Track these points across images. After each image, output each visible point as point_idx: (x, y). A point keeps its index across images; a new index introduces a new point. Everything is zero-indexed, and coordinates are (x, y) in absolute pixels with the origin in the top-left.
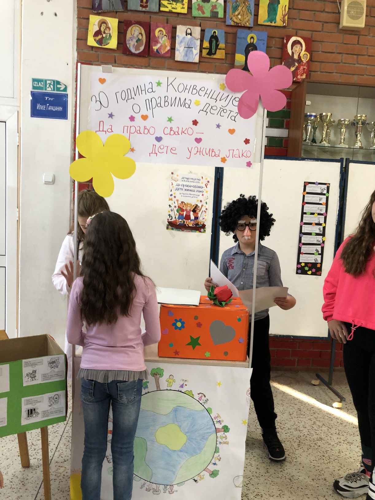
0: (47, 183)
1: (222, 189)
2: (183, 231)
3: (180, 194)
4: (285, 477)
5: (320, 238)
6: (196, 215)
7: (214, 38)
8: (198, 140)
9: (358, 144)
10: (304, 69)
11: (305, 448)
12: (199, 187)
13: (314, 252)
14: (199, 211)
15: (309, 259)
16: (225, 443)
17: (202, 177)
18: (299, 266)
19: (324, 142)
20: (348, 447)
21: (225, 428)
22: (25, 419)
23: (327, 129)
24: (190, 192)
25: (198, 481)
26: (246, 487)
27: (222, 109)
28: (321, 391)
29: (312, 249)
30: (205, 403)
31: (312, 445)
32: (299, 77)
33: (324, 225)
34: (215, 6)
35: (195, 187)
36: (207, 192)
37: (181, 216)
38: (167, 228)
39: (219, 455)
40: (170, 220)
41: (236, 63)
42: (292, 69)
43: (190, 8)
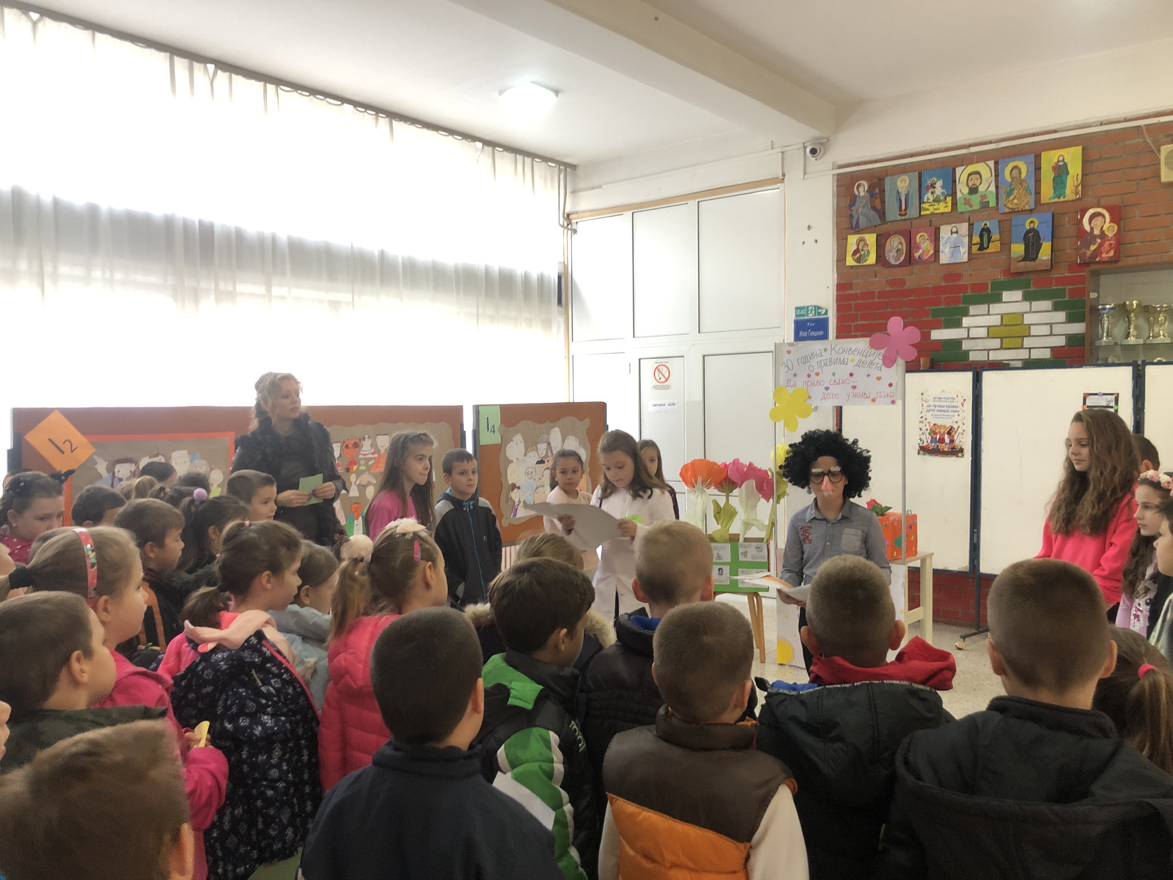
1: (981, 407)
2: (937, 456)
3: (932, 415)
6: (951, 438)
7: (986, 230)
8: (854, 387)
10: (1111, 244)
12: (954, 407)
14: (956, 433)
17: (957, 396)
19: (1131, 338)
23: (1135, 321)
24: (943, 413)
27: (871, 363)
34: (985, 195)
35: (949, 407)
36: (963, 411)
37: (933, 440)
38: (919, 453)
40: (921, 445)
41: (1013, 255)
42: (1093, 248)
43: (954, 204)
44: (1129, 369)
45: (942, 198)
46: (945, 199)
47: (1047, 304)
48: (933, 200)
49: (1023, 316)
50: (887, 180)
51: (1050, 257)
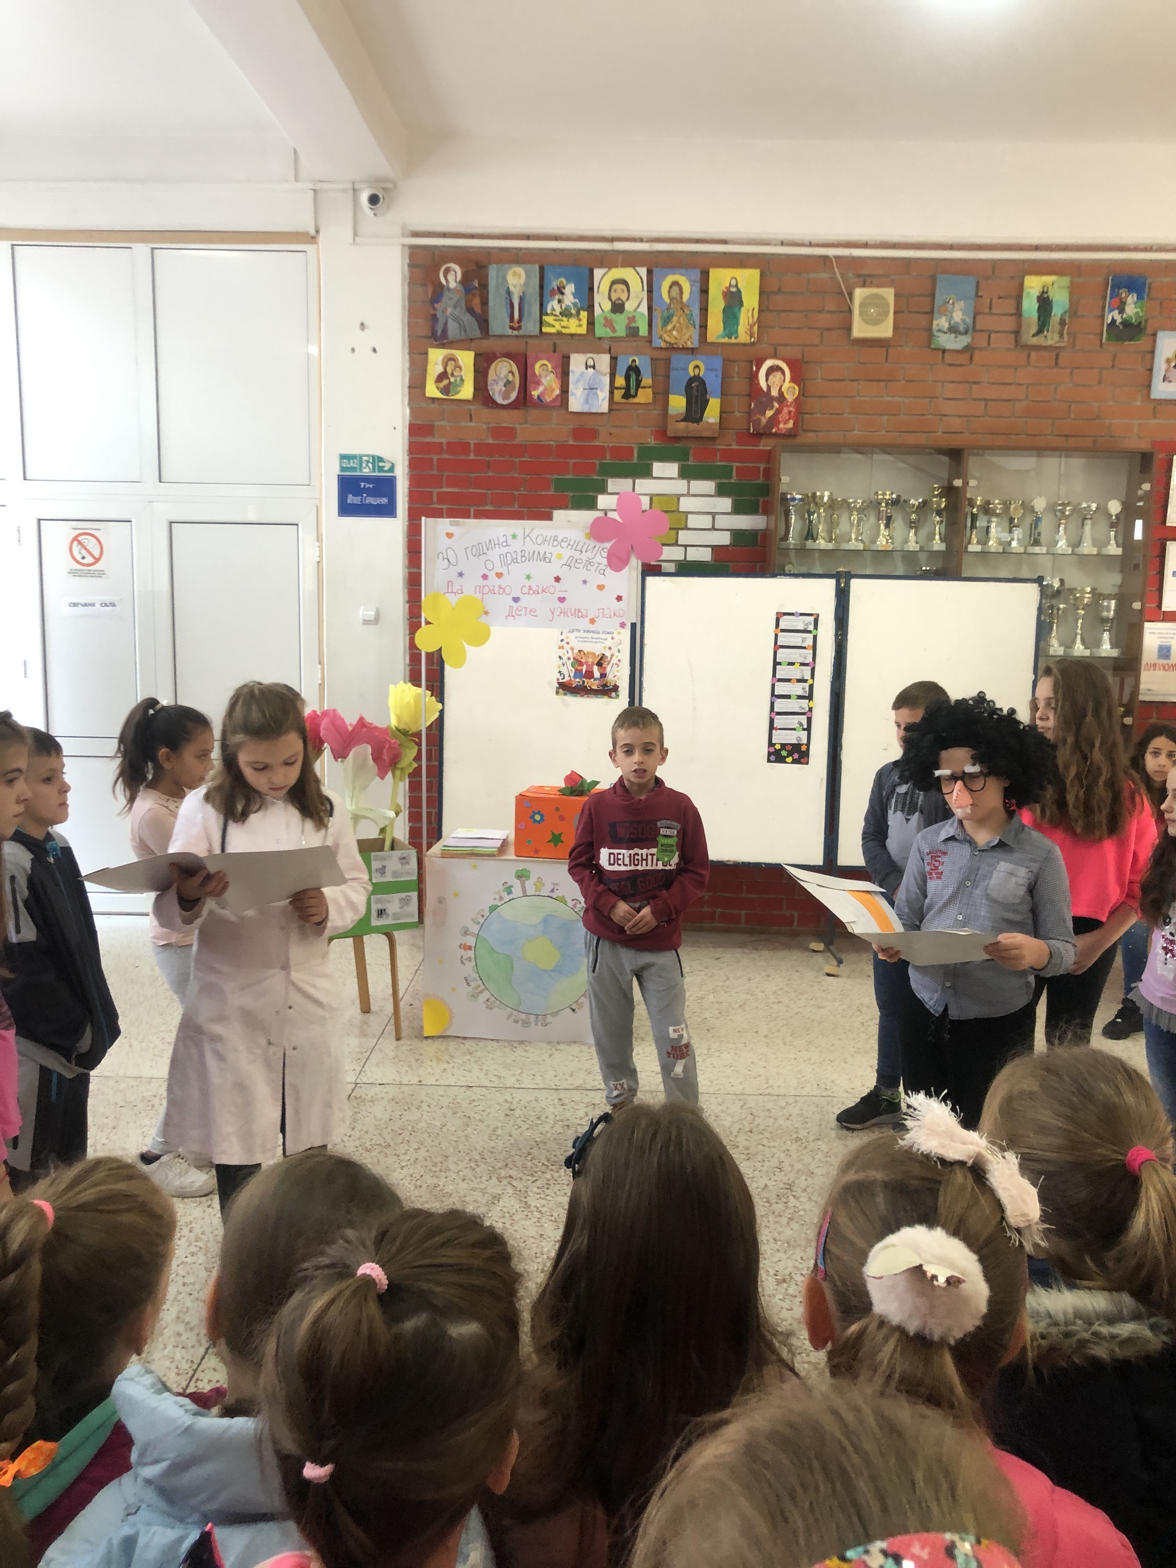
0: (366, 622)
1: (643, 627)
2: (582, 696)
3: (576, 638)
5: (804, 703)
7: (633, 371)
8: (562, 600)
10: (790, 412)
13: (796, 726)
14: (608, 664)
15: (787, 737)
18: (772, 750)
19: (820, 540)
22: (375, 919)
24: (591, 635)
25: (576, 1010)
27: (589, 562)
29: (793, 721)
32: (781, 426)
33: (810, 682)
34: (634, 317)
37: (578, 673)
38: (557, 693)
40: (561, 681)
41: (672, 411)
42: (769, 413)
43: (591, 323)
44: (832, 583)
45: (573, 311)
46: (578, 314)
47: (709, 486)
48: (561, 313)
49: (679, 499)
50: (493, 271)
51: (718, 421)
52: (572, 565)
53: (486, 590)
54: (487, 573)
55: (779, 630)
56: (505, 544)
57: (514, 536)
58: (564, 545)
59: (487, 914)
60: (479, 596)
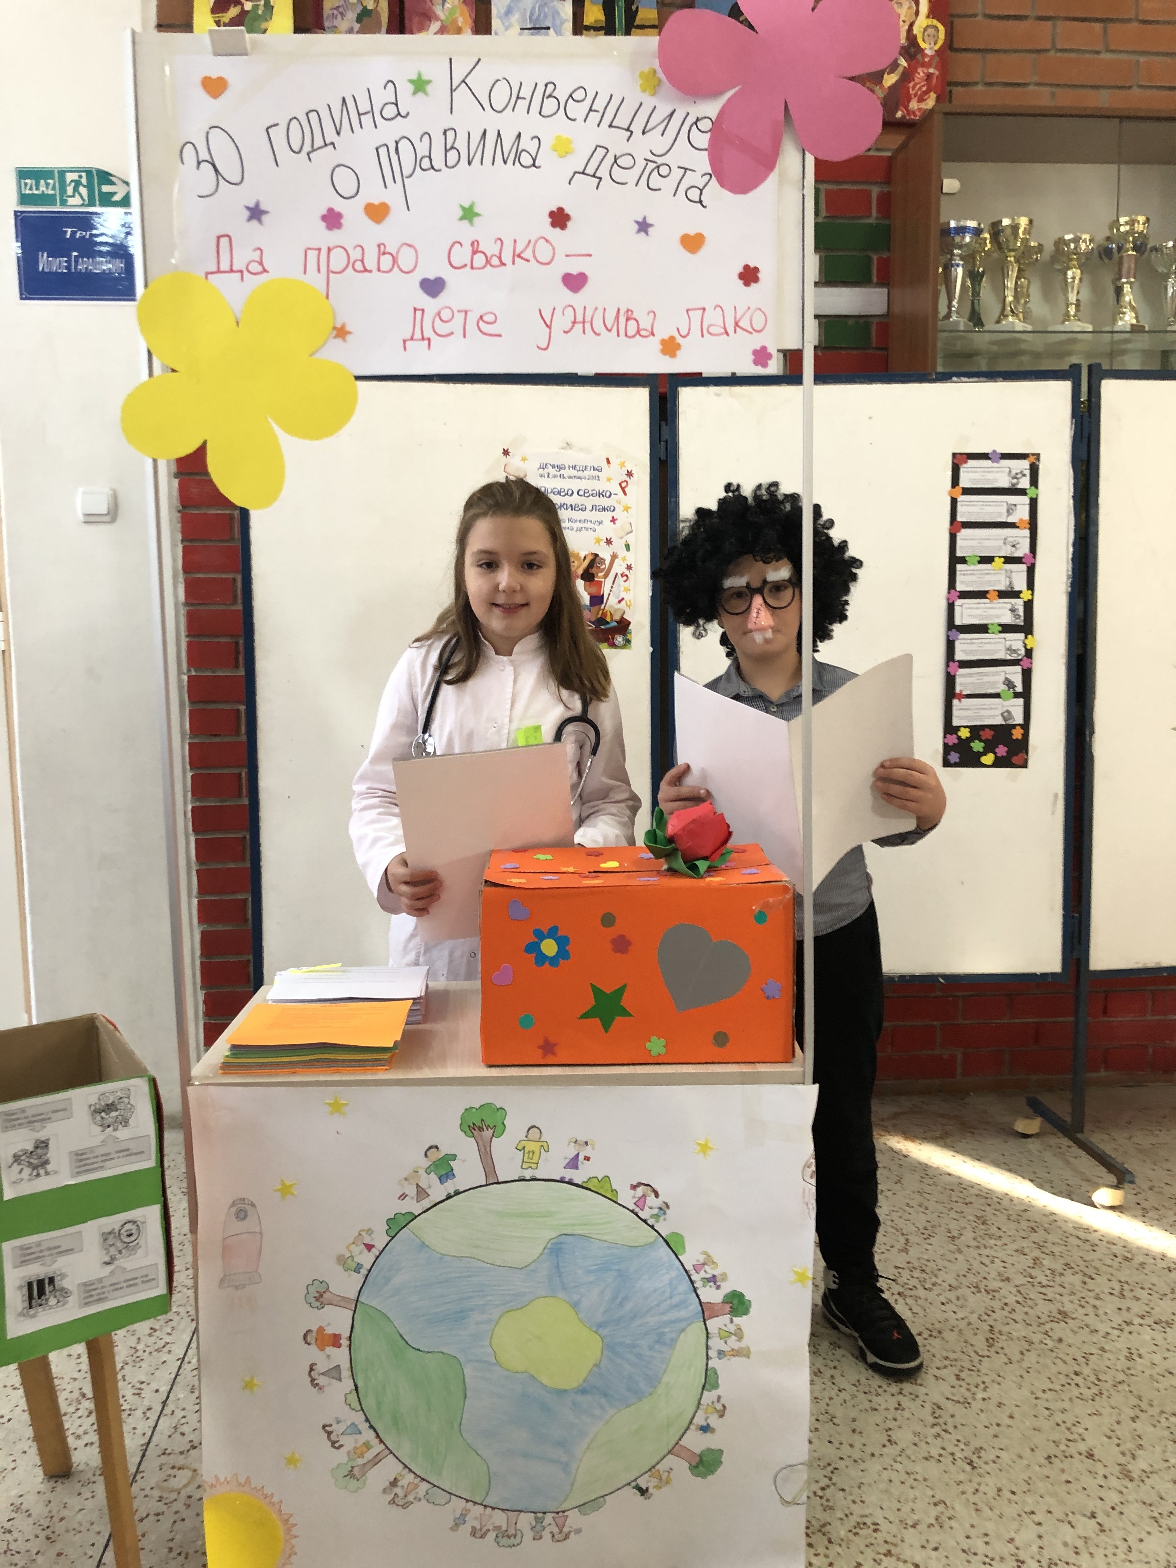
0: (91, 519)
1: (676, 495)
4: (952, 1454)
5: (1016, 640)
6: (594, 590)
9: (1128, 318)
10: (929, 77)
11: (1013, 1350)
12: (600, 494)
13: (1001, 688)
14: (606, 576)
15: (983, 713)
16: (736, 1353)
17: (608, 461)
18: (952, 740)
19: (1010, 319)
20: (1159, 1337)
21: (736, 1301)
22: (21, 1314)
23: (1018, 278)
25: (650, 1490)
26: (821, 1497)
27: (655, 165)
28: (1048, 1155)
29: (994, 678)
30: (656, 1217)
31: (1036, 1338)
32: (914, 105)
33: (1026, 595)
35: (586, 494)
36: (627, 509)
39: (719, 1397)
42: (889, 80)
44: (1066, 387)
52: (603, 172)
53: (338, 260)
54: (339, 205)
55: (958, 490)
56: (390, 111)
57: (420, 85)
58: (577, 110)
59: (380, 1240)
60: (317, 280)
